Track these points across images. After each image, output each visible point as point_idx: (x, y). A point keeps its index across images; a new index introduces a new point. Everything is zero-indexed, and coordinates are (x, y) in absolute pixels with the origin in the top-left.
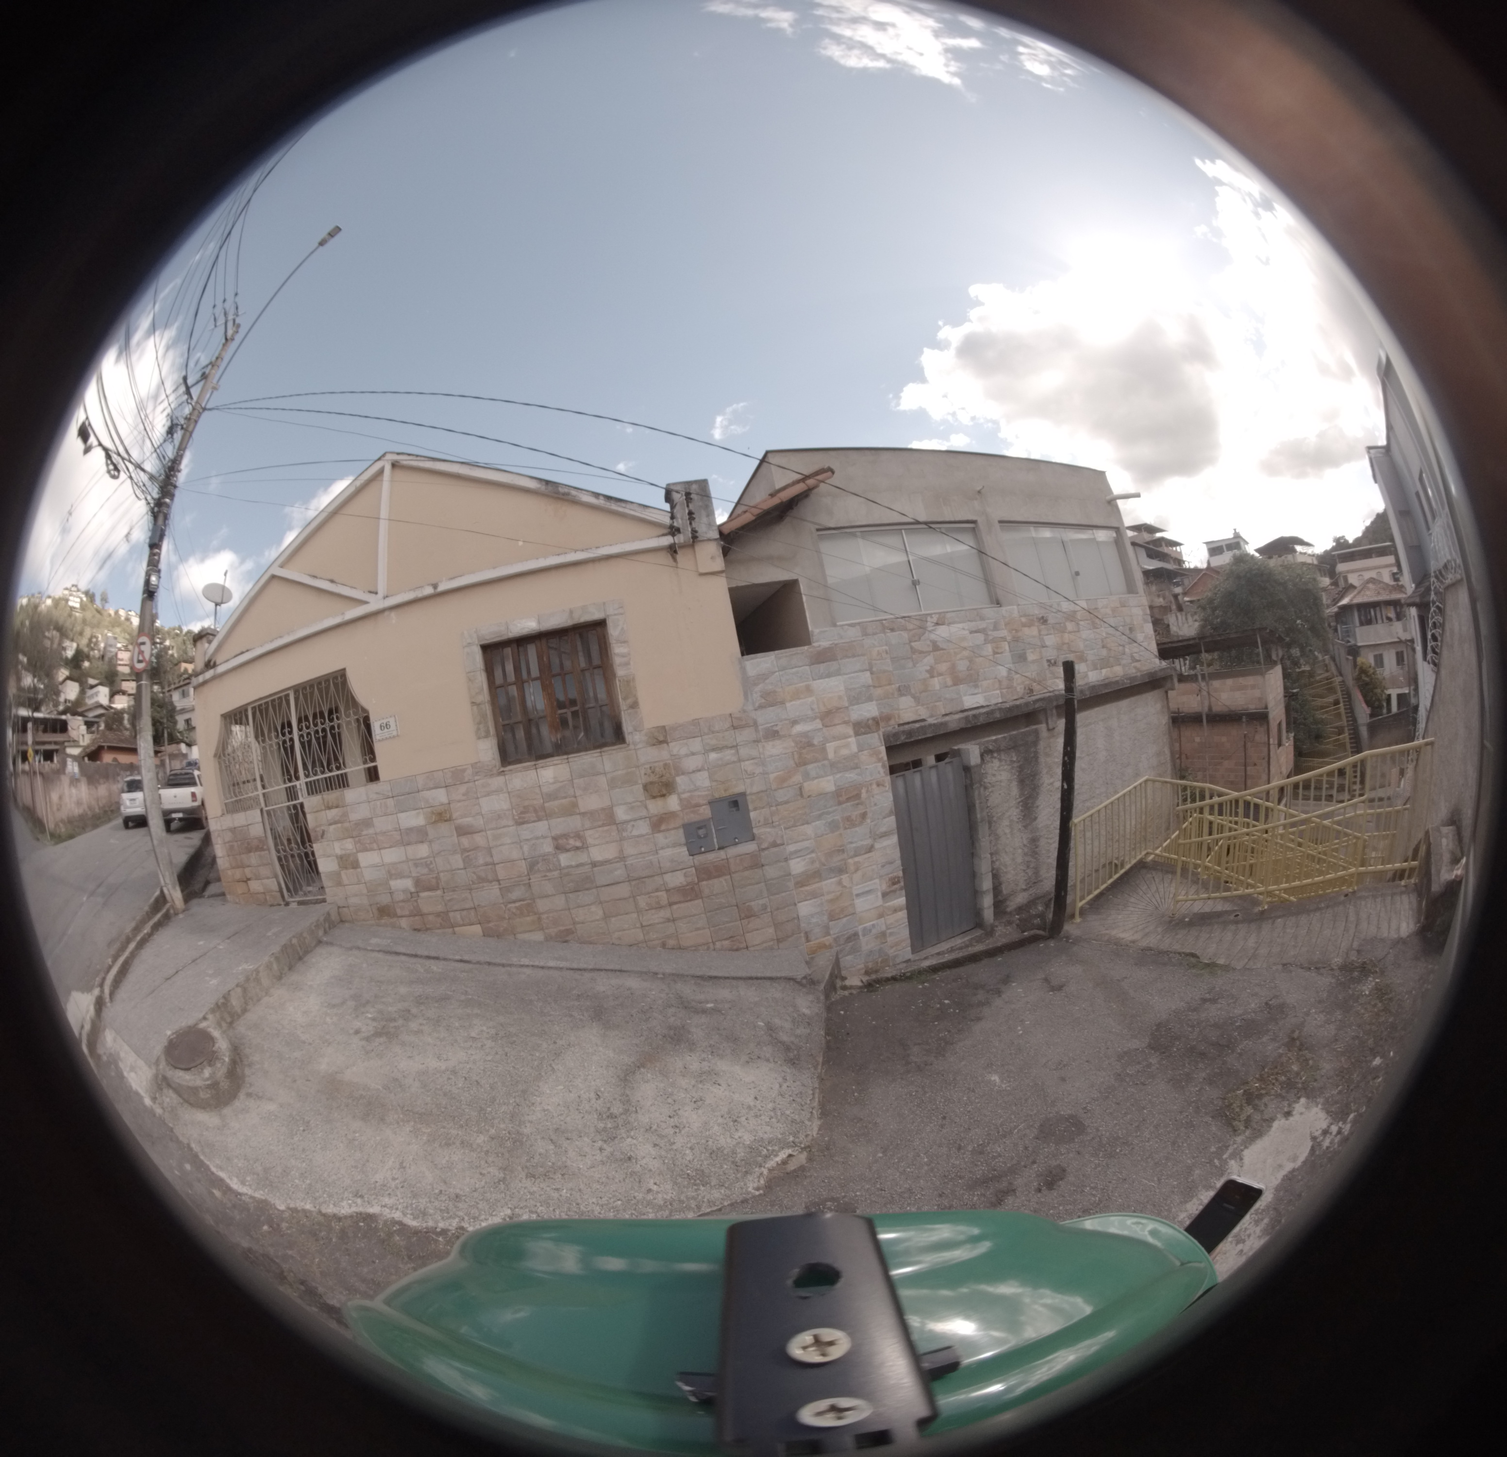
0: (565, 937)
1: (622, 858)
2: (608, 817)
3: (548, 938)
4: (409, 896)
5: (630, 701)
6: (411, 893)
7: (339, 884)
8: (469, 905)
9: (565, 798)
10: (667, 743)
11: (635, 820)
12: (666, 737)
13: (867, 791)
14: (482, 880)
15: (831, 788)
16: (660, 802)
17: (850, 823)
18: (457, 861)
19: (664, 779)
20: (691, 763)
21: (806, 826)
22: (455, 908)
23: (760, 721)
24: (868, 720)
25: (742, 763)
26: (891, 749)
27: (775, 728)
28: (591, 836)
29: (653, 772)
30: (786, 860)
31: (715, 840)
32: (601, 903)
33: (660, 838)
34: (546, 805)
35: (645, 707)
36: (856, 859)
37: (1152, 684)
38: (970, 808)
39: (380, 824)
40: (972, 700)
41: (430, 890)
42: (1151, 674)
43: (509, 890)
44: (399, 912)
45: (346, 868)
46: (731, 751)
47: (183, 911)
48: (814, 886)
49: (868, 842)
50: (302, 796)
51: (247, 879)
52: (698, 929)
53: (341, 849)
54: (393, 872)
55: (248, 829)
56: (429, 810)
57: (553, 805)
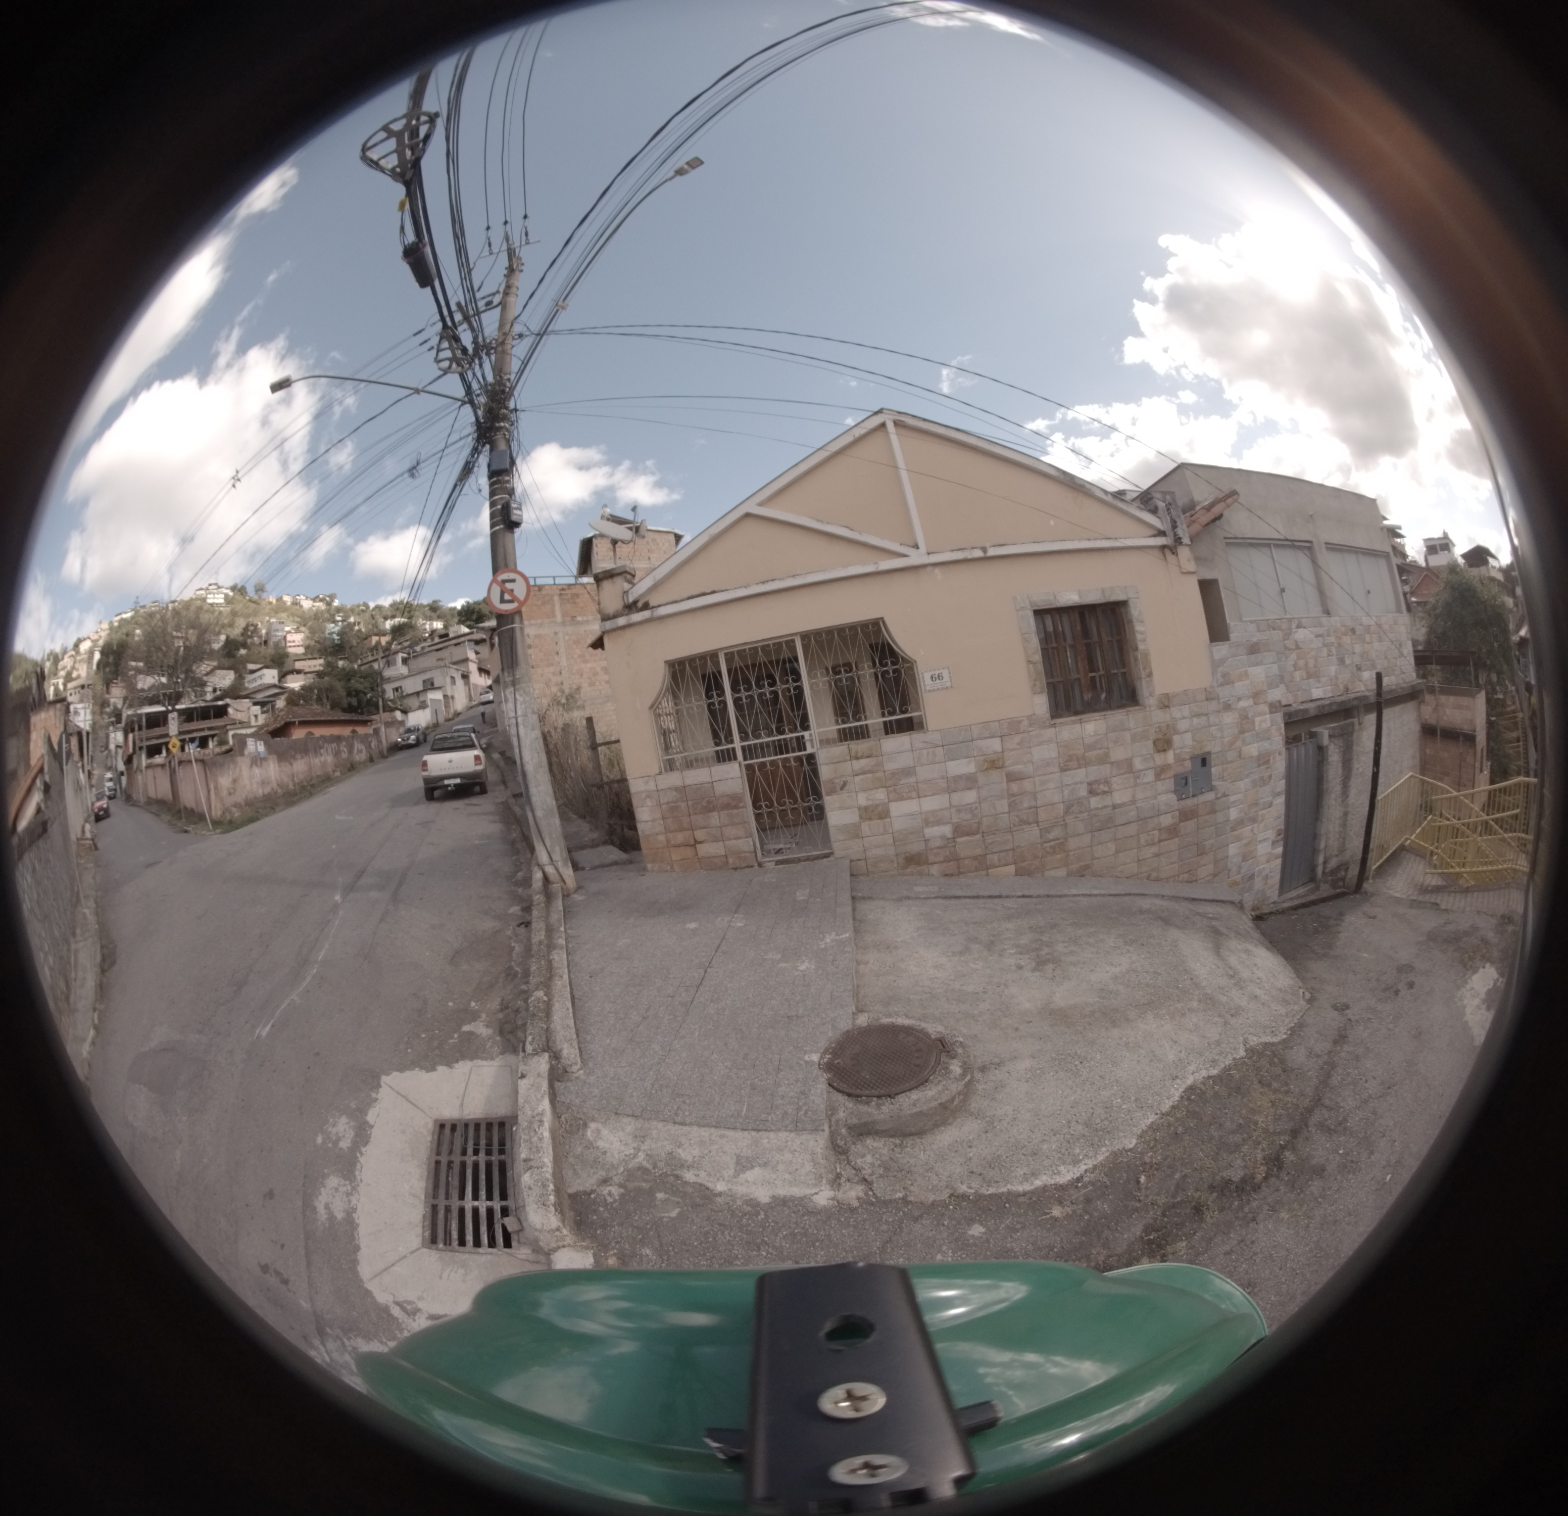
0: (1082, 873)
1: (1133, 802)
2: (1127, 766)
3: (1070, 874)
4: (947, 841)
5: (1147, 671)
6: (949, 839)
8: (1009, 846)
9: (1100, 749)
10: (1169, 708)
11: (1146, 770)
12: (1169, 702)
13: (1274, 758)
14: (1023, 822)
15: (1255, 753)
16: (1162, 755)
17: (1263, 782)
18: (1003, 805)
19: (1166, 737)
20: (1183, 725)
21: (1240, 782)
22: (994, 850)
23: (1221, 695)
24: (1276, 702)
25: (1211, 728)
26: (1286, 726)
27: (1229, 703)
28: (1116, 782)
29: (1160, 731)
30: (1229, 808)
31: (1191, 789)
32: (1116, 840)
33: (1161, 786)
34: (1087, 754)
35: (1156, 677)
36: (1264, 812)
37: (1412, 695)
38: (1320, 780)
39: (924, 773)
40: (1317, 693)
41: (968, 834)
42: (1413, 687)
43: (1048, 830)
44: (932, 858)
45: (870, 819)
46: (1205, 718)
47: (576, 891)
48: (1239, 831)
49: (1270, 798)
50: (813, 747)
51: (697, 842)
52: (1172, 863)
53: (868, 800)
54: (931, 819)
55: (713, 786)
56: (982, 758)
57: (1091, 754)
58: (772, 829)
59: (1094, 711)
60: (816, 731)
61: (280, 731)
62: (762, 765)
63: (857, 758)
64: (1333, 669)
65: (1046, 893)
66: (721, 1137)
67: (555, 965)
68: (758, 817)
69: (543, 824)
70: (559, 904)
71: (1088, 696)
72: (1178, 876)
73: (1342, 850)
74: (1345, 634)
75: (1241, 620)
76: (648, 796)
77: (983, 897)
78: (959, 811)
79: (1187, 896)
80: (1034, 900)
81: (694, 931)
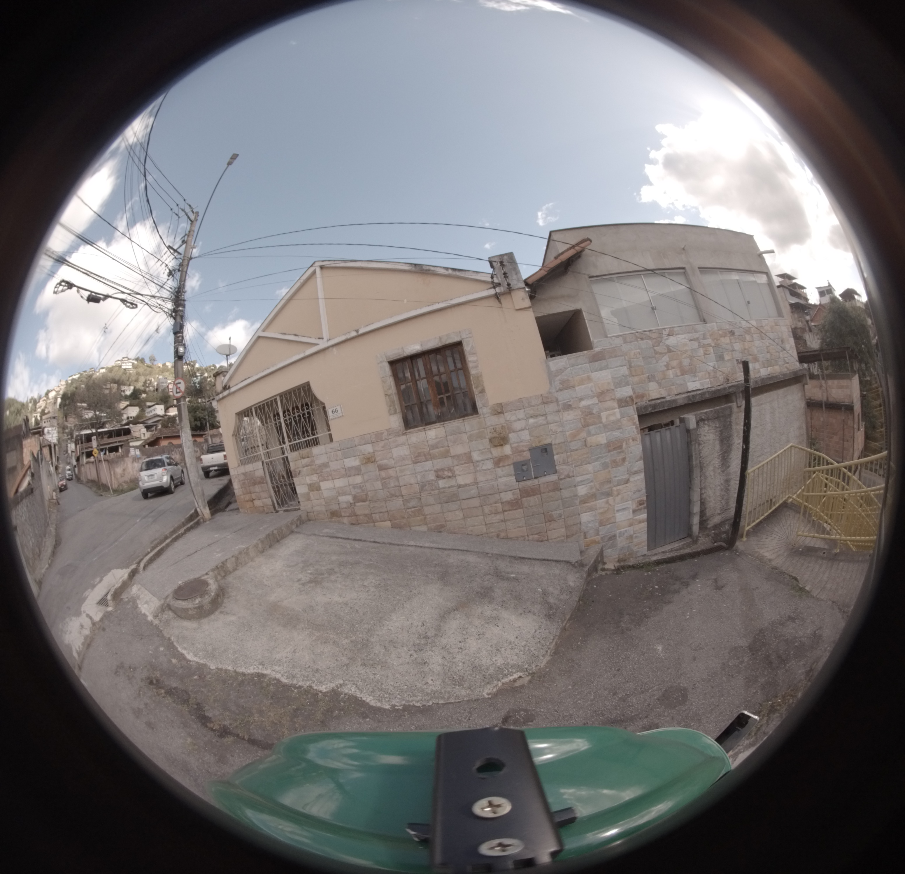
0: (438, 530)
1: (476, 483)
2: (468, 458)
3: (430, 530)
4: (350, 505)
5: (480, 389)
6: (351, 504)
7: (309, 499)
8: (384, 510)
9: (443, 447)
10: (503, 413)
11: (484, 460)
12: (502, 410)
13: (626, 444)
14: (393, 495)
15: (604, 441)
16: (499, 449)
17: (615, 464)
18: (378, 485)
19: (502, 435)
20: (518, 426)
21: (588, 465)
22: (376, 512)
23: (560, 398)
24: (627, 398)
25: (550, 425)
26: (642, 417)
27: (569, 403)
28: (458, 470)
29: (495, 431)
30: (575, 486)
31: (533, 473)
32: (462, 509)
33: (499, 471)
34: (431, 452)
35: (489, 392)
36: (618, 487)
38: (690, 457)
41: (361, 501)
43: (409, 501)
44: (343, 514)
45: (313, 491)
46: (543, 418)
47: (209, 520)
48: (592, 504)
49: (626, 477)
50: (287, 453)
52: (519, 527)
53: (310, 480)
54: (341, 492)
55: (254, 473)
56: (362, 456)
57: (435, 451)
62: (271, 462)
63: (303, 458)
64: (711, 365)
71: (438, 411)
72: (528, 536)
74: (723, 336)
78: (354, 488)
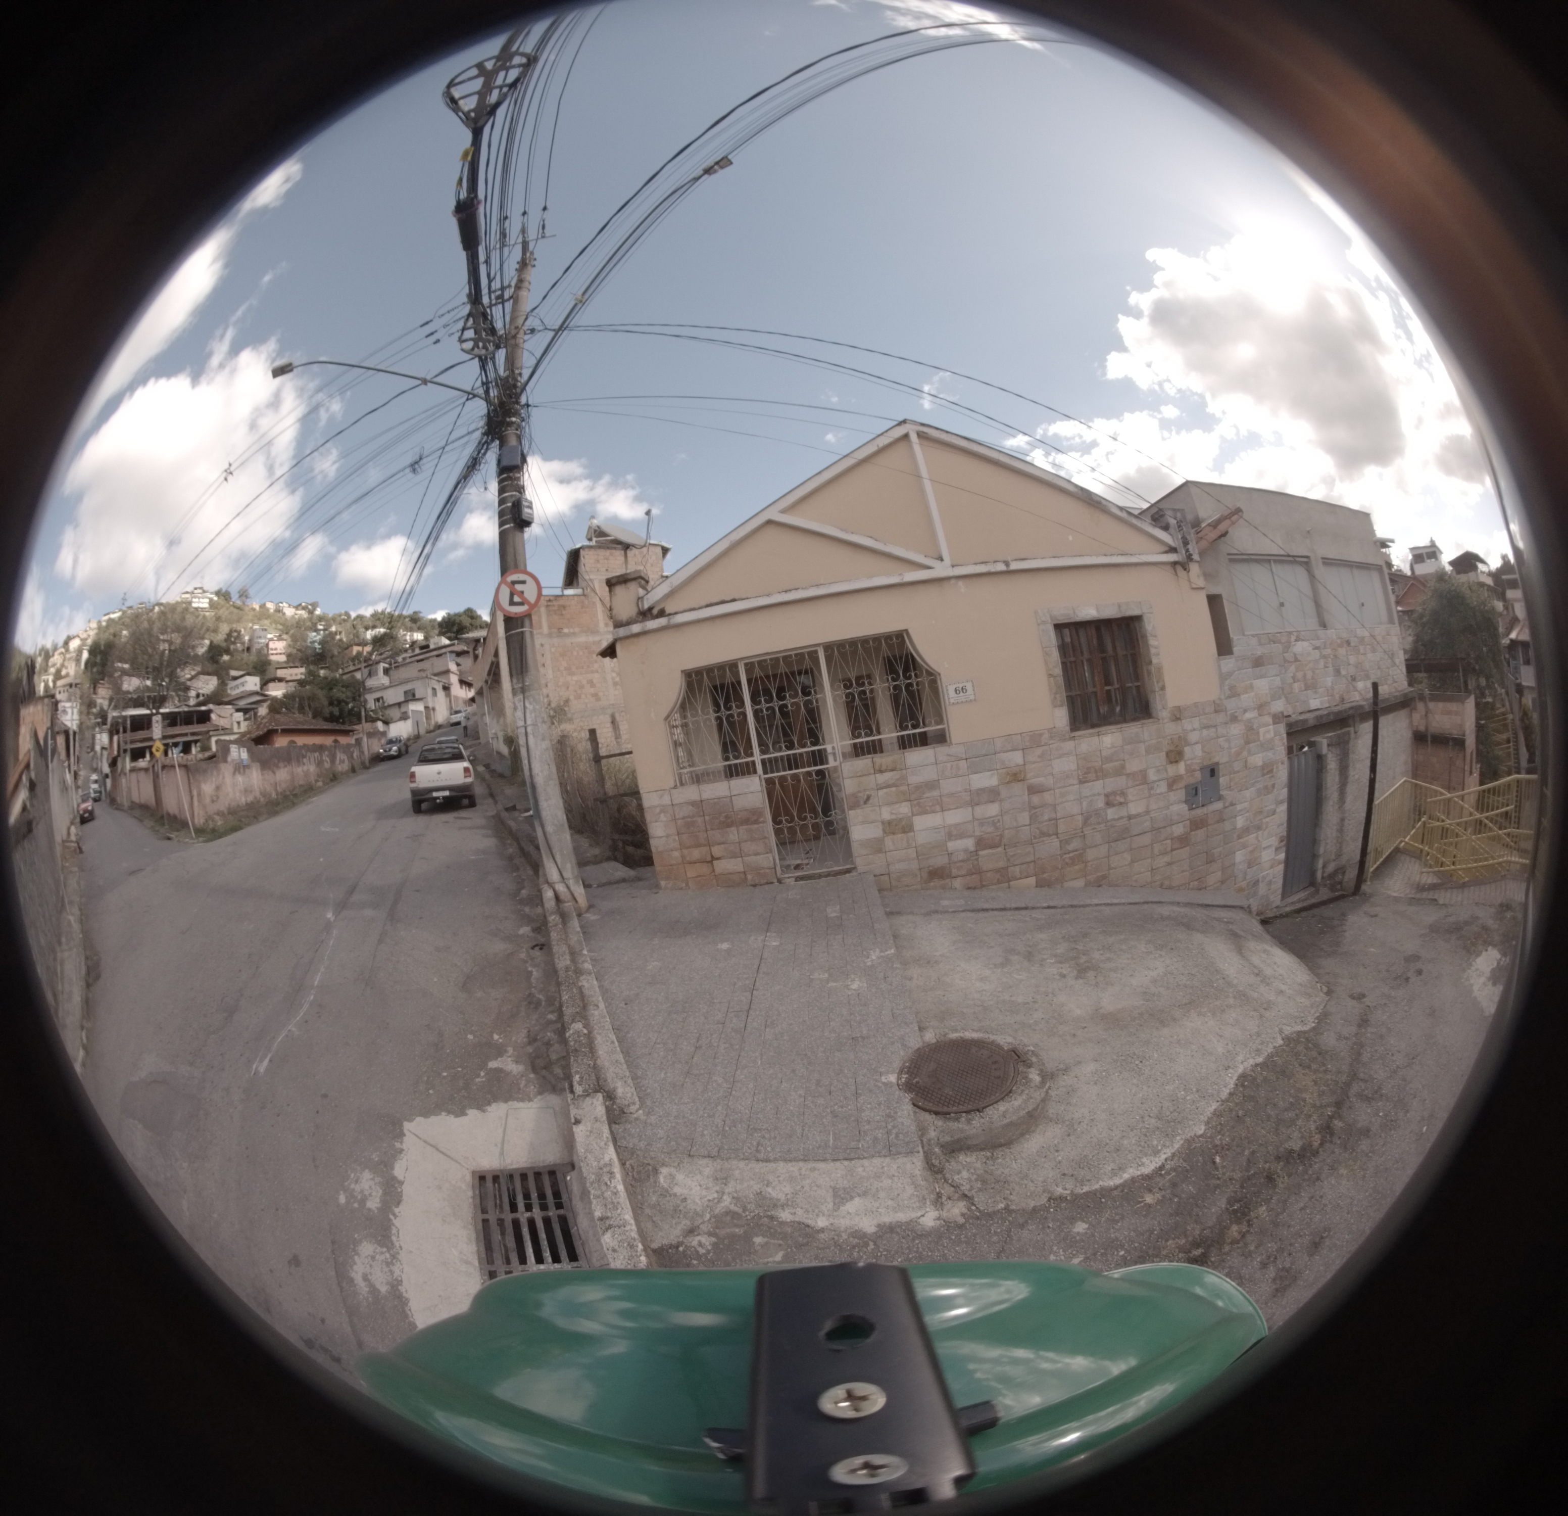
0: (1098, 883)
1: (1147, 812)
2: (1142, 778)
3: (1089, 884)
4: (970, 854)
5: (1160, 684)
6: (972, 852)
8: (1030, 858)
9: (1117, 761)
10: (1181, 720)
11: (1159, 781)
12: (1180, 715)
13: (1277, 767)
14: (1043, 834)
15: (1260, 763)
16: (1174, 767)
17: (1267, 790)
18: (1024, 818)
19: (1178, 749)
20: (1193, 737)
21: (1247, 791)
22: (1015, 862)
23: (1228, 707)
24: (1279, 713)
25: (1219, 740)
26: (1288, 736)
27: (1235, 714)
28: (1132, 794)
29: (1172, 743)
30: (1236, 816)
31: (1201, 799)
32: (1131, 850)
33: (1173, 797)
34: (1104, 767)
35: (1169, 690)
36: (1267, 819)
37: (1404, 703)
38: (1319, 788)
39: (949, 786)
40: (1315, 704)
41: (991, 847)
42: (1405, 695)
43: (1067, 842)
44: (954, 872)
45: (894, 834)
46: (1213, 730)
47: (587, 911)
48: (1246, 839)
49: (1273, 807)
50: (835, 760)
51: (714, 858)
52: (1183, 872)
53: (892, 813)
54: (955, 833)
55: (731, 801)
56: (1004, 771)
57: (1109, 766)
58: (792, 842)
59: (1110, 724)
60: (839, 744)
61: (263, 739)
62: (782, 779)
63: (881, 772)
64: (1329, 680)
65: (1070, 903)
66: (813, 1170)
67: (586, 992)
68: (778, 832)
69: (553, 840)
70: (575, 924)
71: (1104, 709)
72: (1189, 883)
73: (1339, 855)
74: (1341, 646)
75: (1244, 635)
76: (662, 811)
77: (1010, 909)
78: (982, 825)
79: (1201, 902)
80: (1059, 910)
81: (728, 951)
